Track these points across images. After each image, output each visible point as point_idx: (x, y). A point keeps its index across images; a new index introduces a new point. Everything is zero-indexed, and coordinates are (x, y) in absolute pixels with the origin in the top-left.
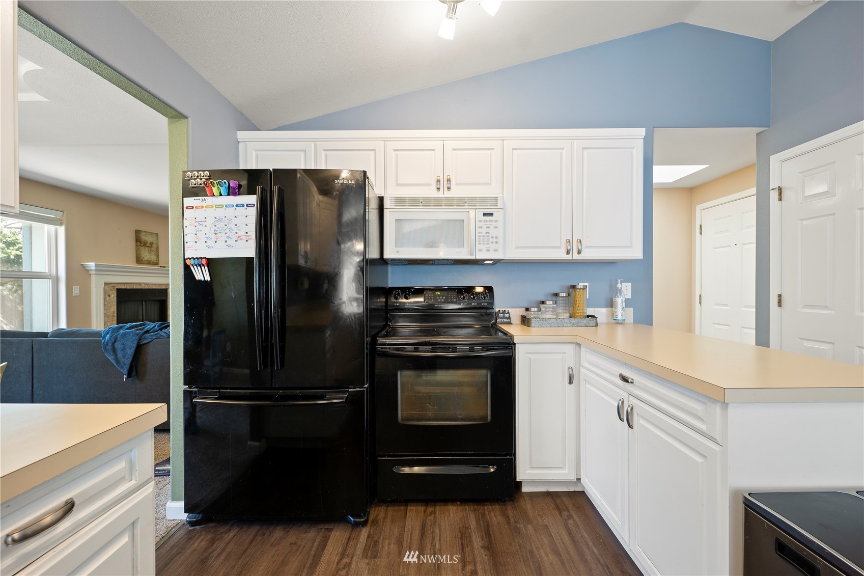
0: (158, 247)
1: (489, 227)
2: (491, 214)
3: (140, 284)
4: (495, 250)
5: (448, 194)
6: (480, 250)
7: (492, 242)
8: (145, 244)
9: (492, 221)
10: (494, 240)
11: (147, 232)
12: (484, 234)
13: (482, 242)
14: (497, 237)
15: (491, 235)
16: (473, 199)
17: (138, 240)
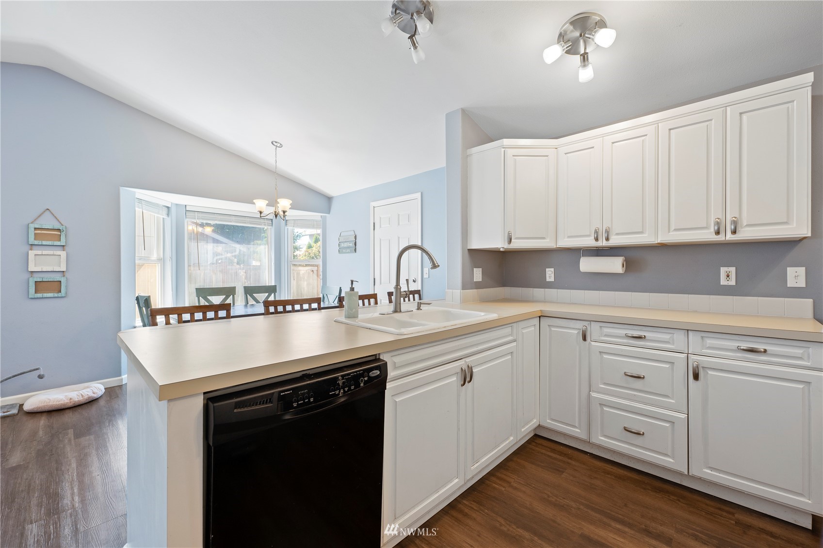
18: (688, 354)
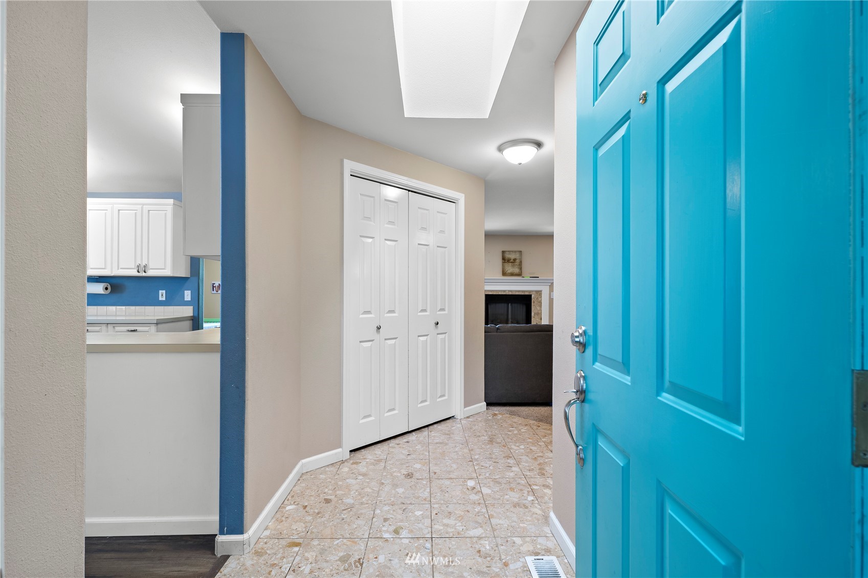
0: (521, 262)
3: (504, 291)
8: (509, 261)
11: (510, 251)
17: (504, 259)
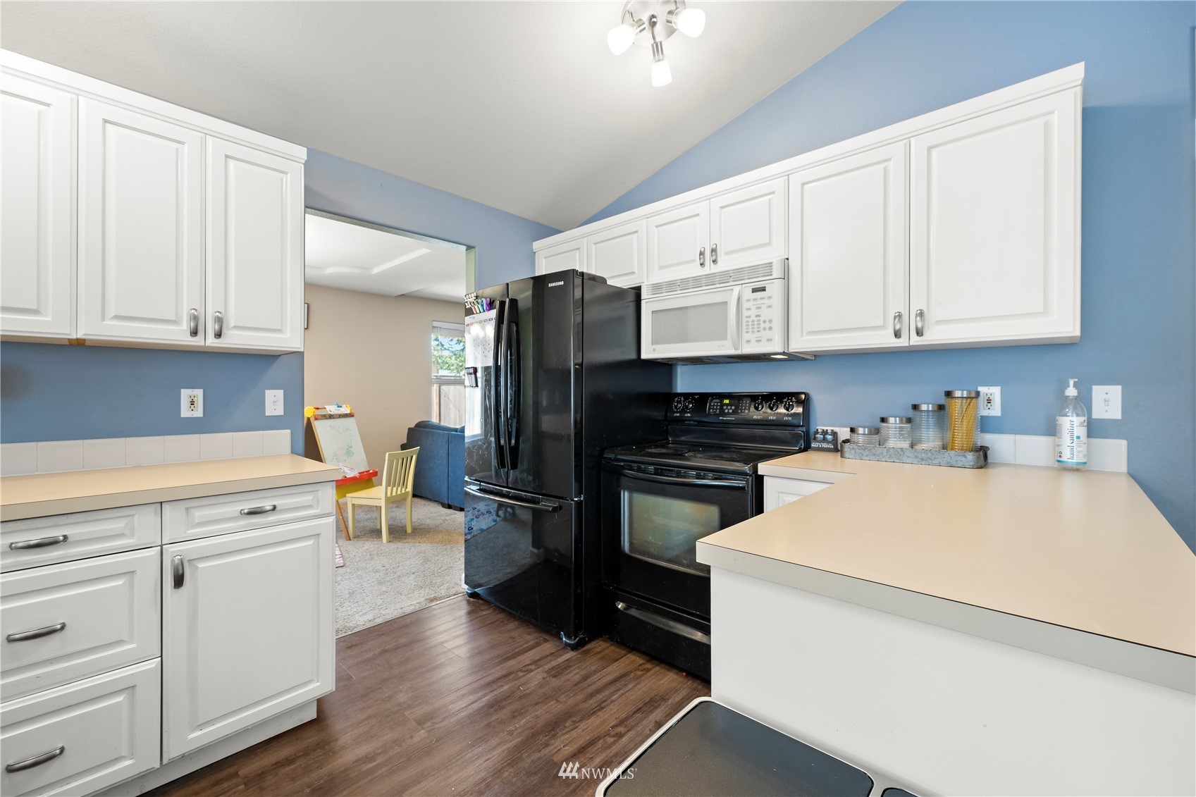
1: (760, 308)
2: (763, 289)
4: (769, 340)
5: (715, 269)
6: (748, 342)
7: (764, 329)
9: (763, 298)
10: (767, 325)
12: (753, 318)
13: (750, 330)
14: (771, 321)
15: (762, 319)
16: (739, 271)
18: (161, 546)
